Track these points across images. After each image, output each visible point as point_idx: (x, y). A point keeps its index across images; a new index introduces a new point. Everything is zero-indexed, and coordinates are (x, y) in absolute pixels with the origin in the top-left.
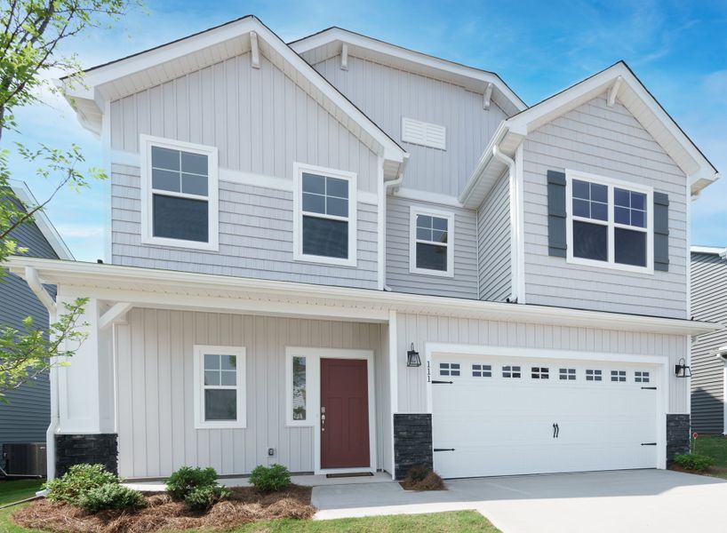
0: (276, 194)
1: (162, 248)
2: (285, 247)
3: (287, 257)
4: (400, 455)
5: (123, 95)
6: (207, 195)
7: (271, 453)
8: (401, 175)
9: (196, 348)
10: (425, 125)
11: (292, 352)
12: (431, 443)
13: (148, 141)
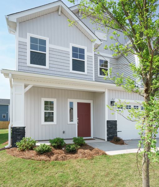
0: (65, 52)
1: (33, 67)
2: (67, 68)
3: (68, 71)
4: (109, 133)
5: (22, 21)
6: (46, 52)
7: (64, 132)
8: (98, 48)
9: (42, 99)
10: (101, 33)
11: (70, 100)
12: (117, 129)
13: (29, 35)
